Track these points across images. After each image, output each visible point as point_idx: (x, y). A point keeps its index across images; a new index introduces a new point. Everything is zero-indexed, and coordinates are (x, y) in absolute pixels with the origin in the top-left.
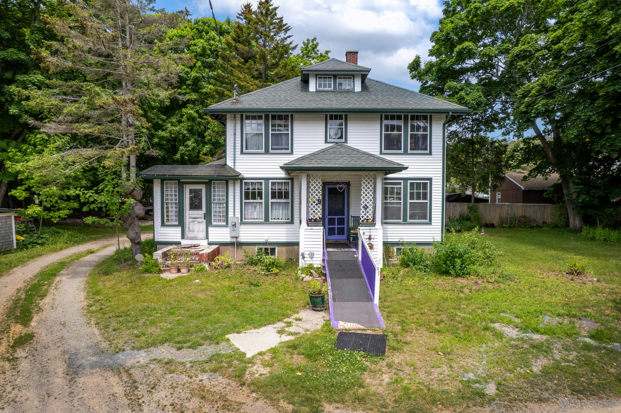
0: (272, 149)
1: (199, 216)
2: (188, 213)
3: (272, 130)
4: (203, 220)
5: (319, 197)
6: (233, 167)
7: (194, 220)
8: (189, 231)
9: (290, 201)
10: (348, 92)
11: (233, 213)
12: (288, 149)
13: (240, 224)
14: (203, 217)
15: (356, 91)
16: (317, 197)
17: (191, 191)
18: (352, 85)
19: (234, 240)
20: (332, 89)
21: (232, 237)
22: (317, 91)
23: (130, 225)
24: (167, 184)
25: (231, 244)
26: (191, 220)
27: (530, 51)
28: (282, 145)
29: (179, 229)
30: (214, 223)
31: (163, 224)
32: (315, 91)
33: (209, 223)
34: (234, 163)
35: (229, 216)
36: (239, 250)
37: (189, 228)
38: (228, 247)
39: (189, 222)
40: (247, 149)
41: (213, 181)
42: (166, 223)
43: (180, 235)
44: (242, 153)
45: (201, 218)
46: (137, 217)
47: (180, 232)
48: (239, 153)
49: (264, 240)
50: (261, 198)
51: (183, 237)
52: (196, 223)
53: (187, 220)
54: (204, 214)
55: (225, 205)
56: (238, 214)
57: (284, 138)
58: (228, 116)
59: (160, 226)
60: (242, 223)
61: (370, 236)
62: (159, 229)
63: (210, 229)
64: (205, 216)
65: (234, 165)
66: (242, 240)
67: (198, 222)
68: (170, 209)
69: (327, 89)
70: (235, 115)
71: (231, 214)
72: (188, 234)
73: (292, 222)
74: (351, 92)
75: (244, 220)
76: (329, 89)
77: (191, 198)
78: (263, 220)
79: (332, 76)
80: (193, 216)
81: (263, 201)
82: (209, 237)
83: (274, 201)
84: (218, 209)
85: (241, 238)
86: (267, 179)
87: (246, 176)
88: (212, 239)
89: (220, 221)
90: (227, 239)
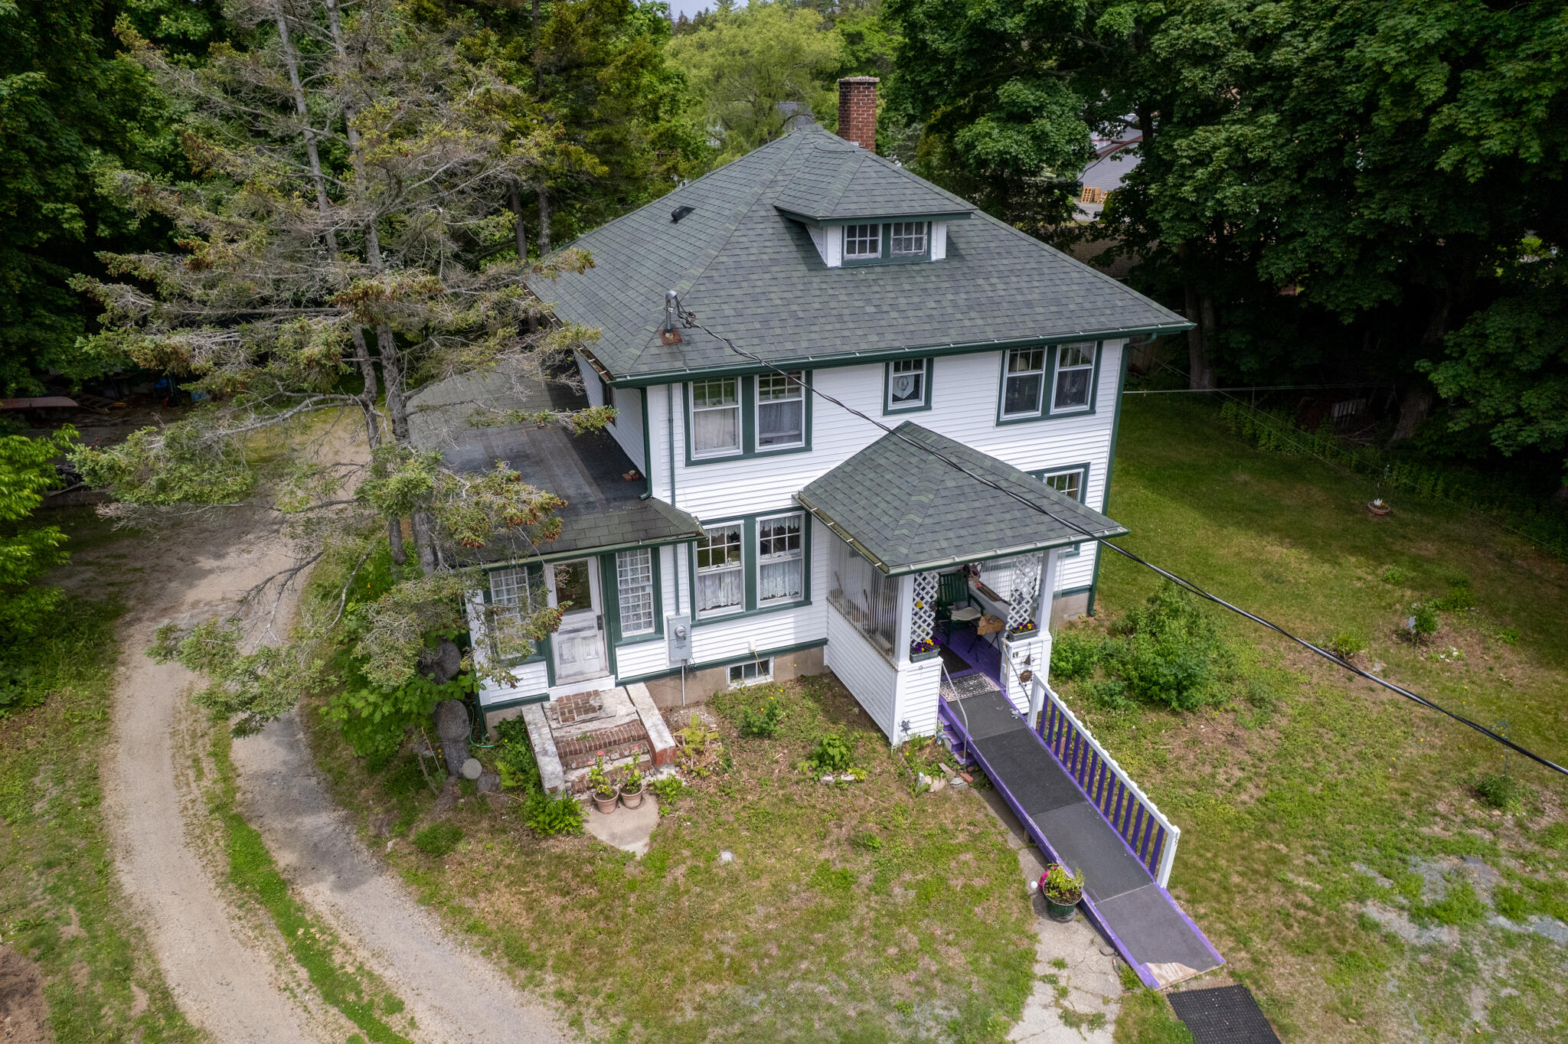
0: (762, 443)
1: (585, 624)
3: (761, 399)
4: (595, 631)
5: (932, 597)
6: (668, 501)
7: (571, 634)
8: (562, 661)
9: (802, 552)
10: (916, 261)
11: (672, 608)
12: (798, 438)
13: (692, 626)
14: (595, 623)
15: (934, 258)
16: (928, 598)
18: (926, 243)
19: (679, 664)
20: (878, 255)
21: (673, 660)
22: (846, 265)
25: (674, 673)
26: (566, 636)
28: (781, 431)
29: (542, 667)
30: (625, 635)
32: (839, 264)
33: (613, 641)
35: (665, 615)
36: (690, 681)
37: (561, 655)
38: (662, 681)
39: (560, 644)
40: (700, 451)
43: (545, 679)
44: (688, 464)
45: (591, 628)
47: (544, 673)
48: (683, 463)
49: (746, 652)
50: (736, 561)
51: (552, 682)
52: (578, 641)
53: (556, 639)
54: (599, 618)
55: (651, 591)
56: (686, 609)
57: (789, 413)
60: (697, 624)
61: (1029, 656)
63: (619, 651)
64: (600, 624)
65: (673, 498)
66: (698, 661)
67: (584, 638)
69: (868, 255)
71: (668, 612)
72: (561, 671)
73: (807, 601)
74: (921, 261)
75: (699, 617)
76: (873, 256)
78: (743, 610)
79: (880, 223)
80: (568, 627)
81: (742, 563)
82: (619, 670)
83: (766, 559)
84: (632, 602)
85: (695, 656)
86: (750, 518)
88: (624, 672)
89: (638, 627)
90: (662, 665)
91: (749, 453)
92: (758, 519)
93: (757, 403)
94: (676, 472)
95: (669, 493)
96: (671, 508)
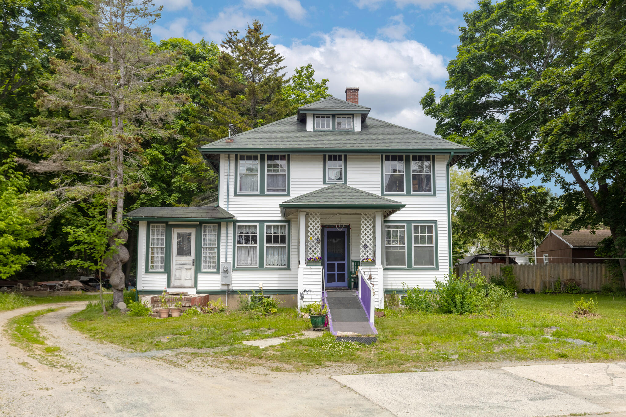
0: (268, 190)
1: (187, 262)
2: (175, 259)
3: (268, 171)
4: (191, 266)
5: (318, 237)
6: (226, 209)
7: (181, 266)
8: (176, 279)
9: (286, 245)
10: (348, 132)
11: (224, 259)
12: (285, 190)
13: (233, 270)
14: (191, 262)
15: (356, 131)
16: (316, 237)
17: (179, 235)
18: (352, 125)
19: (225, 288)
20: (331, 128)
21: (223, 285)
22: (315, 131)
23: (114, 270)
24: (154, 227)
25: (222, 292)
26: (178, 266)
27: (551, 86)
28: (278, 187)
29: (165, 276)
30: (203, 270)
31: (147, 271)
32: (312, 130)
33: (198, 270)
34: (228, 205)
35: (221, 261)
36: (231, 299)
37: (176, 275)
38: (218, 296)
39: (176, 269)
40: (240, 190)
41: (203, 225)
42: (150, 270)
43: (166, 283)
44: (236, 194)
45: (189, 264)
46: (121, 261)
47: (166, 280)
48: (233, 194)
49: (258, 288)
50: (255, 243)
51: (169, 285)
52: (183, 269)
53: (174, 266)
54: (193, 260)
55: (216, 250)
56: (230, 260)
57: (280, 178)
58: (222, 155)
59: (143, 273)
60: (234, 269)
61: (370, 275)
62: (143, 276)
63: (199, 276)
64: (193, 263)
65: (228, 208)
66: (234, 288)
67: (186, 269)
68: (155, 255)
69: (325, 129)
70: (229, 155)
71: (222, 260)
72: (174, 282)
73: (289, 268)
74: (350, 132)
75: (236, 266)
76: (328, 129)
77: (179, 243)
78: (257, 266)
79: (331, 116)
80: (181, 262)
81: (258, 245)
82: (198, 285)
83: (269, 245)
84: (208, 255)
85: (233, 285)
86: (262, 222)
87: (239, 218)
88: (200, 287)
89: (210, 267)
90: (218, 287)
91: (262, 194)
92: (266, 224)
93: (266, 173)
94: (230, 197)
95: (226, 206)
96: (227, 212)
